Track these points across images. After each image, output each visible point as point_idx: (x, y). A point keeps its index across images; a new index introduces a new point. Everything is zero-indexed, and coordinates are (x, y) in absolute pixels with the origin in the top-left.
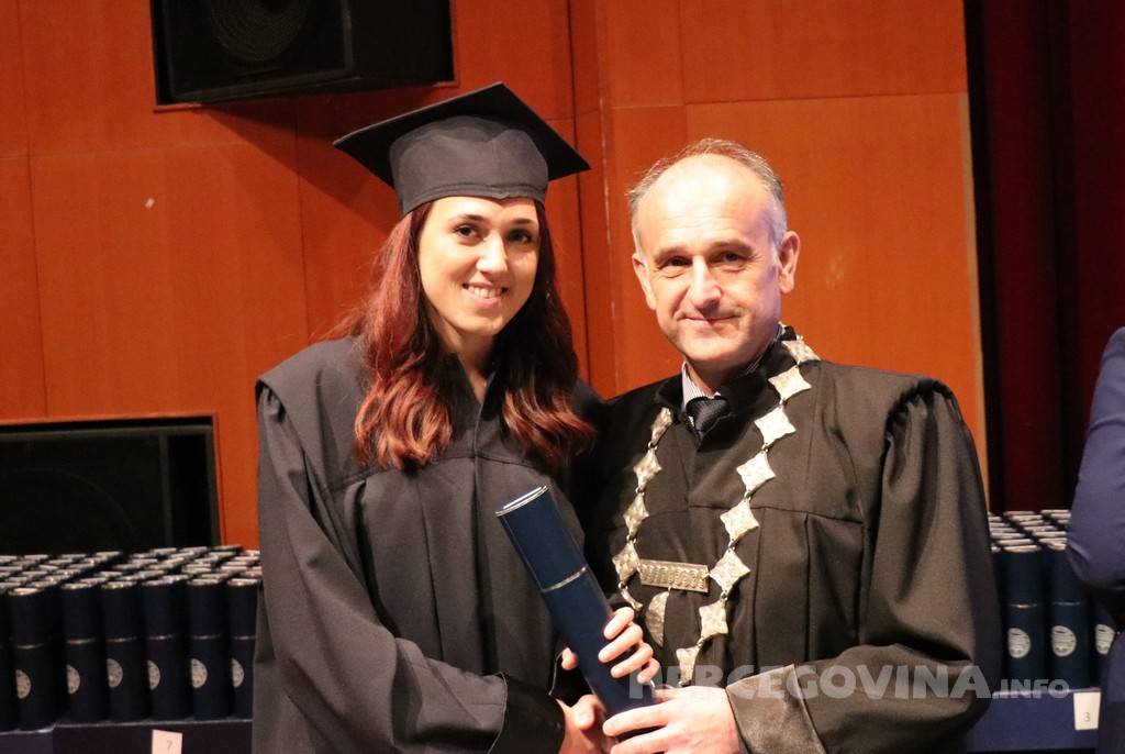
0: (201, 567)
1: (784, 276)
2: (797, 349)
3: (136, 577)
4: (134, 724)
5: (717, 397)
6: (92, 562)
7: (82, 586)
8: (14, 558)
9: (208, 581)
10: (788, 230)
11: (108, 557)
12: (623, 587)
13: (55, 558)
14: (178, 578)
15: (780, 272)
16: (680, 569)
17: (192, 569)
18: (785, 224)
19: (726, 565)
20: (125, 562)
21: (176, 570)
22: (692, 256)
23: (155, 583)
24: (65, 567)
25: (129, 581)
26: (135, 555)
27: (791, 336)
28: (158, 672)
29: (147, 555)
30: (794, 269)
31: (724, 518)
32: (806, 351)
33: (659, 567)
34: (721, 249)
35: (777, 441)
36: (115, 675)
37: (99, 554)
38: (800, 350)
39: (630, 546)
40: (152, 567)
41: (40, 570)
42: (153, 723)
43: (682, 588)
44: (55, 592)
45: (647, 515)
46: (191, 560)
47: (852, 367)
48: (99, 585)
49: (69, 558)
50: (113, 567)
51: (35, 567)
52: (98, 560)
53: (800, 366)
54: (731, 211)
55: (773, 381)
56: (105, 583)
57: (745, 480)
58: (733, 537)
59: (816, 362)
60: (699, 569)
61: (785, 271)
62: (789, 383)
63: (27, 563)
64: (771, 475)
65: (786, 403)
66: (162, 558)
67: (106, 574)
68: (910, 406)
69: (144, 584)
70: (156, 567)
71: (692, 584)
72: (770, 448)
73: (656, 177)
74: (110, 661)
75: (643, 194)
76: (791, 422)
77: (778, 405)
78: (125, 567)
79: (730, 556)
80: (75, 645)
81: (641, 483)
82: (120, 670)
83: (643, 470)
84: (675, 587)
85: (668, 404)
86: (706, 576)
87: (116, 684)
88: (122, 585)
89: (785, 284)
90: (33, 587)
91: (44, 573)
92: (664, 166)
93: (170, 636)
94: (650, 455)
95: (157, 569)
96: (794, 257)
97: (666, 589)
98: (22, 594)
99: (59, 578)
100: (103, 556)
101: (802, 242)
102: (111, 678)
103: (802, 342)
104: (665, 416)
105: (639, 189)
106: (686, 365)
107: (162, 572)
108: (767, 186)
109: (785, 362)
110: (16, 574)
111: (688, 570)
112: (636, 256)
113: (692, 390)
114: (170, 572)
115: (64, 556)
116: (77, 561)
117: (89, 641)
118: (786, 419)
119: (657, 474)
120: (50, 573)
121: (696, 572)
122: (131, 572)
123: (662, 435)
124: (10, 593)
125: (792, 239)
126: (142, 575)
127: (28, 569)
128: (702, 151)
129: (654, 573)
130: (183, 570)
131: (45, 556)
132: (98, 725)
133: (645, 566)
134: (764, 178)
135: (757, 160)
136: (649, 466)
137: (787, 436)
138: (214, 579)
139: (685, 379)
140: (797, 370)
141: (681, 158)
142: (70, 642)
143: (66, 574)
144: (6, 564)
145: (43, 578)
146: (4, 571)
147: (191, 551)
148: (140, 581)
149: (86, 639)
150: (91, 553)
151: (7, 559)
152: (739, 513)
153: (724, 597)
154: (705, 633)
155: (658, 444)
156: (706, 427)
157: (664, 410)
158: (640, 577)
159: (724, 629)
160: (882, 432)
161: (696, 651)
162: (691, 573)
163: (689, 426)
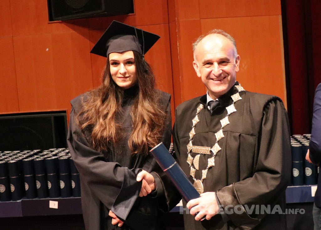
0: (62, 154)
1: (237, 67)
3: (44, 157)
4: (44, 199)
5: (217, 101)
6: (32, 153)
7: (28, 160)
8: (10, 152)
9: (64, 158)
10: (237, 55)
11: (37, 151)
12: (189, 153)
13: (22, 152)
14: (56, 157)
16: (203, 148)
17: (60, 155)
19: (215, 148)
20: (42, 153)
21: (55, 155)
22: (214, 62)
23: (49, 159)
24: (24, 154)
25: (42, 158)
26: (45, 151)
27: (237, 84)
28: (51, 184)
29: (47, 151)
31: (216, 134)
32: (241, 88)
33: (197, 148)
34: (222, 60)
35: (231, 113)
36: (39, 185)
38: (240, 88)
39: (191, 142)
41: (17, 155)
42: (50, 199)
43: (204, 153)
44: (21, 161)
45: (195, 134)
46: (60, 152)
48: (33, 159)
49: (26, 152)
50: (38, 154)
51: (16, 154)
53: (239, 93)
55: (232, 96)
56: (35, 159)
57: (222, 124)
58: (218, 140)
59: (244, 91)
60: (208, 148)
61: (236, 66)
62: (236, 97)
63: (14, 153)
64: (229, 123)
65: (235, 103)
66: (52, 151)
67: (36, 156)
68: (270, 103)
69: (46, 159)
70: (50, 154)
71: (206, 152)
72: (229, 115)
73: (200, 40)
74: (37, 181)
75: (197, 44)
78: (41, 154)
79: (217, 145)
81: (194, 125)
82: (40, 184)
83: (194, 121)
84: (202, 153)
85: (202, 103)
86: (210, 150)
87: (39, 188)
88: (40, 159)
89: (236, 69)
90: (15, 160)
92: (203, 37)
93: (54, 174)
94: (197, 116)
95: (50, 155)
96: (239, 62)
97: (199, 154)
98: (12, 162)
99: (22, 157)
100: (35, 151)
101: (240, 58)
102: (37, 186)
103: (240, 86)
104: (201, 106)
106: (208, 92)
109: (235, 91)
110: (10, 156)
111: (205, 149)
112: (194, 62)
113: (209, 99)
114: (54, 155)
115: (24, 151)
116: (28, 153)
117: (31, 175)
118: (234, 107)
119: (198, 122)
120: (20, 156)
121: (207, 149)
122: (43, 155)
123: (200, 111)
124: (8, 162)
125: (238, 57)
126: (46, 156)
127: (14, 155)
130: (58, 155)
131: (19, 151)
132: (34, 199)
133: (193, 147)
136: (196, 120)
137: (234, 112)
138: (66, 158)
139: (208, 96)
140: (238, 94)
142: (26, 176)
143: (25, 156)
144: (8, 154)
145: (18, 157)
146: (7, 156)
147: (60, 149)
148: (45, 158)
149: (30, 175)
150: (32, 150)
151: (8, 152)
152: (220, 133)
153: (214, 156)
154: (209, 166)
155: (199, 114)
156: (213, 109)
157: (201, 105)
158: (192, 150)
159: (214, 164)
160: (262, 111)
161: (206, 170)
162: (206, 149)
163: (208, 109)
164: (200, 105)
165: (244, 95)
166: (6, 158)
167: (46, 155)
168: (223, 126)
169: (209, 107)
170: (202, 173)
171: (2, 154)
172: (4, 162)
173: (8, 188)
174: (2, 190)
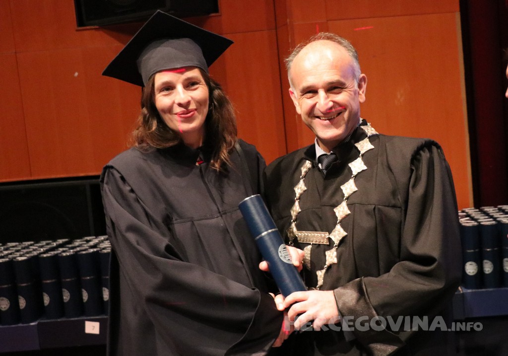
0: (106, 245)
1: (361, 95)
2: (368, 129)
4: (76, 319)
5: (331, 153)
6: (55, 244)
7: (49, 255)
8: (17, 244)
10: (362, 73)
11: (63, 242)
12: (291, 243)
13: (37, 242)
14: (95, 250)
15: (359, 93)
16: (316, 234)
17: (102, 245)
18: (360, 71)
19: (337, 232)
20: (70, 244)
21: (94, 246)
22: (318, 89)
23: (84, 252)
24: (42, 247)
25: (71, 252)
26: (76, 240)
27: (365, 123)
28: (87, 294)
29: (81, 240)
30: (365, 92)
31: (335, 210)
32: (372, 130)
33: (306, 234)
34: (331, 85)
35: (359, 173)
36: (66, 296)
37: (58, 240)
38: (370, 130)
39: (293, 225)
40: (83, 245)
41: (30, 249)
42: (85, 318)
43: (317, 243)
44: (37, 258)
45: (300, 210)
46: (102, 241)
47: (394, 137)
48: (57, 254)
49: (44, 243)
50: (65, 246)
51: (27, 247)
52: (58, 243)
53: (369, 138)
54: (335, 66)
55: (357, 145)
56: (60, 253)
57: (344, 192)
58: (339, 219)
59: (376, 135)
60: (325, 234)
61: (361, 92)
62: (364, 146)
63: (23, 246)
64: (356, 189)
65: (363, 155)
66: (88, 241)
67: (61, 249)
68: (422, 152)
69: (79, 253)
70: (85, 245)
71: (322, 241)
72: (355, 176)
73: (298, 52)
74: (63, 290)
75: (293, 60)
76: (365, 164)
77: (359, 156)
78: (70, 246)
79: (338, 227)
80: (46, 283)
81: (298, 195)
82: (69, 294)
83: (298, 189)
84: (314, 243)
85: (309, 159)
86: (328, 237)
87: (67, 300)
88: (68, 254)
89: (361, 98)
90: (26, 256)
91: (31, 250)
92: (301, 47)
93: (92, 277)
94: (302, 182)
95: (86, 246)
96: (364, 86)
98: (20, 260)
99: (38, 252)
100: (60, 241)
101: (368, 79)
102: (64, 298)
103: (370, 126)
104: (308, 164)
105: (290, 58)
106: (317, 140)
107: (88, 247)
108: (351, 54)
109: (362, 136)
110: (18, 251)
111: (319, 235)
112: (290, 89)
113: (320, 151)
114: (92, 247)
115: (41, 242)
116: (47, 244)
117: (53, 281)
118: (363, 163)
119: (305, 191)
120: (34, 250)
121: (323, 235)
122: (73, 248)
123: (306, 173)
124: (14, 260)
125: (363, 78)
126: (78, 249)
127: (24, 248)
128: (320, 38)
129: (304, 237)
130: (98, 246)
131: (32, 243)
132: (59, 320)
133: (300, 234)
134: (349, 50)
135: (345, 42)
136: (301, 187)
137: (363, 171)
138: (109, 250)
139: (317, 146)
140: (368, 140)
141: (310, 41)
142: (44, 282)
143: (42, 250)
144: (13, 247)
145: (30, 252)
146: (12, 250)
147: (102, 238)
148: (77, 252)
149: (52, 279)
150: (55, 240)
151: (14, 244)
152: (342, 208)
153: (336, 246)
154: (328, 263)
155: (305, 177)
156: (327, 168)
157: (307, 161)
158: (298, 239)
159: (335, 261)
160: (409, 165)
161: (324, 271)
162: (321, 236)
163: (319, 168)
164: (305, 162)
165: (377, 141)
166: (11, 254)
167: (78, 246)
168: (346, 195)
169: (320, 165)
170: (317, 276)
171: (2, 248)
172: (7, 259)
173: (14, 304)
174: (3, 307)
